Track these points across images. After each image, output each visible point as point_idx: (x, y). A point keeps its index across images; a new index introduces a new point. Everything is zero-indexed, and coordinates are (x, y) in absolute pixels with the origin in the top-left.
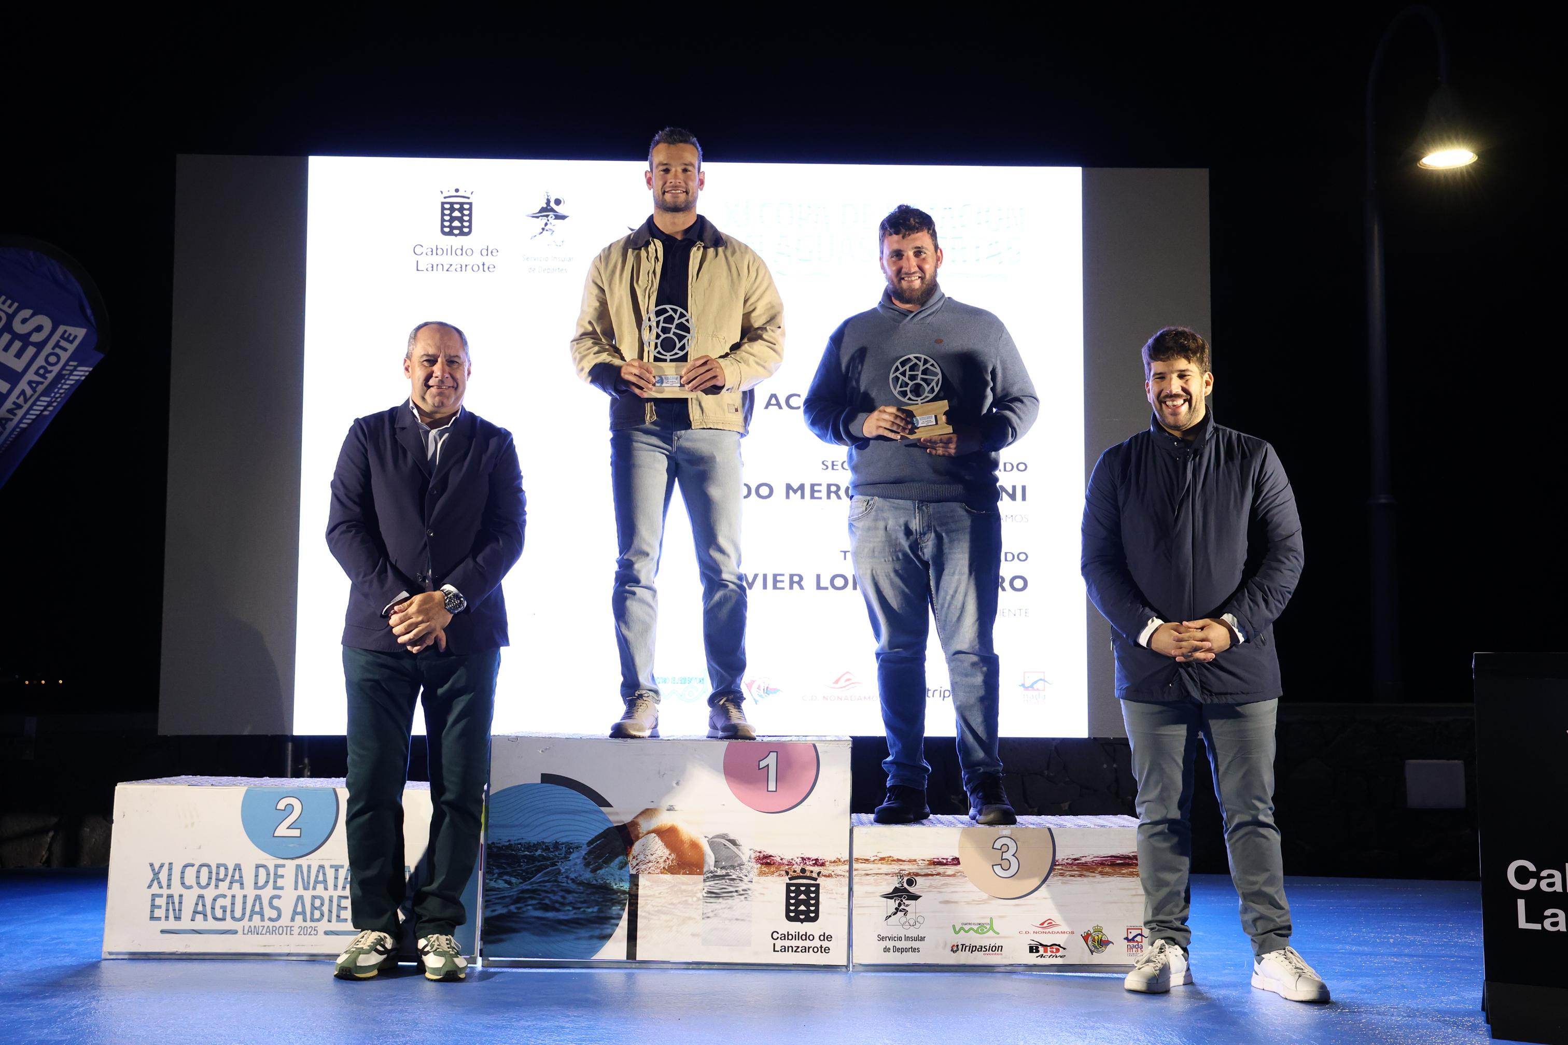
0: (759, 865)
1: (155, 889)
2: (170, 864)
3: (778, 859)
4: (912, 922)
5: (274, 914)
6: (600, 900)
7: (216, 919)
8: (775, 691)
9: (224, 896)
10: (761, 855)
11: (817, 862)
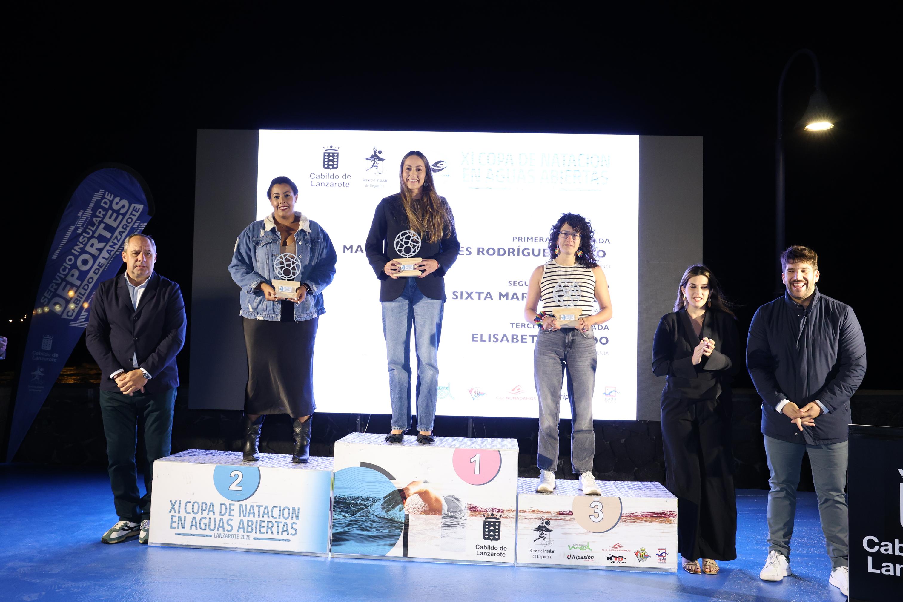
0: (470, 511)
1: (173, 513)
2: (180, 501)
3: (480, 508)
4: (547, 543)
5: (229, 528)
6: (390, 526)
7: (201, 529)
8: (483, 394)
9: (205, 518)
10: (471, 506)
11: (499, 511)
